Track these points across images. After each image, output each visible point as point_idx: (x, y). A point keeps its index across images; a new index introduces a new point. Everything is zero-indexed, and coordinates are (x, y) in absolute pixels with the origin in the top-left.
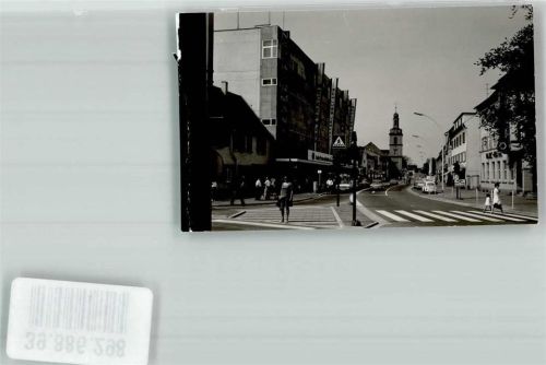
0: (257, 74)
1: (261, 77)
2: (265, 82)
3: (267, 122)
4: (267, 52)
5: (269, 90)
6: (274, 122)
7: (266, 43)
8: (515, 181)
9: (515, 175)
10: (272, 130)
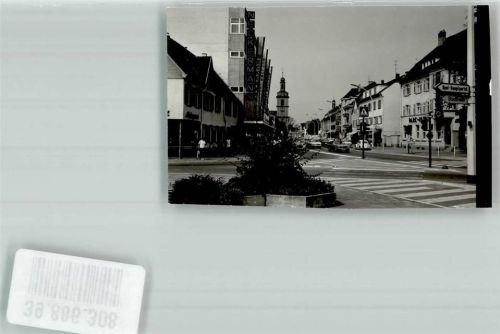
0: (225, 46)
1: (229, 49)
2: (233, 54)
3: (236, 89)
4: (234, 28)
5: (237, 62)
6: (241, 89)
7: (234, 20)
8: (442, 139)
9: (443, 135)
10: (240, 96)
